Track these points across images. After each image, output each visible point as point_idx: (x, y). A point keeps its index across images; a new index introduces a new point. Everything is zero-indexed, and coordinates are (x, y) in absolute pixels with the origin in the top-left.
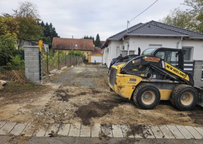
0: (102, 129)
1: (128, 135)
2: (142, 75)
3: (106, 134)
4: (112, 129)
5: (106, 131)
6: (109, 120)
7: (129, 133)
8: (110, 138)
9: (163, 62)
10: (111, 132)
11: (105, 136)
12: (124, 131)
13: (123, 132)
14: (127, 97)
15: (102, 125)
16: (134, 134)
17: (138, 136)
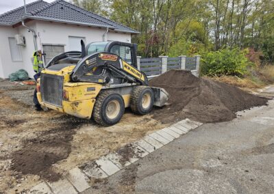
0: (87, 173)
1: (123, 165)
2: (100, 81)
3: (97, 178)
4: (99, 167)
5: (94, 173)
6: (83, 156)
7: (122, 162)
8: (105, 179)
9: (120, 60)
10: (101, 171)
11: (98, 181)
12: (115, 162)
13: (115, 164)
14: (86, 116)
15: (82, 168)
16: (128, 160)
17: (134, 160)
